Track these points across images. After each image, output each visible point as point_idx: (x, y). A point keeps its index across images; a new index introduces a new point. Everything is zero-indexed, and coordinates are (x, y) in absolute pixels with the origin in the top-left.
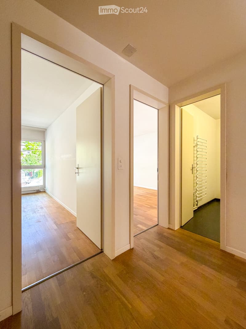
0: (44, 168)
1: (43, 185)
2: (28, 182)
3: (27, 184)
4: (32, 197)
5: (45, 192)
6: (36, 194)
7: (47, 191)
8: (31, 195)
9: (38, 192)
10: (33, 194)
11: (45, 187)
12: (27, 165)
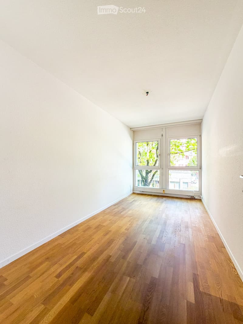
0: (200, 170)
1: (198, 190)
2: (194, 182)
3: (193, 183)
4: (183, 204)
5: (200, 200)
6: (189, 201)
7: (203, 200)
8: (183, 201)
9: (192, 199)
10: (186, 200)
11: (201, 195)
12: (194, 166)
